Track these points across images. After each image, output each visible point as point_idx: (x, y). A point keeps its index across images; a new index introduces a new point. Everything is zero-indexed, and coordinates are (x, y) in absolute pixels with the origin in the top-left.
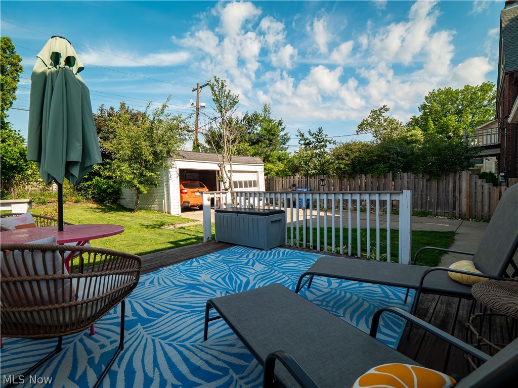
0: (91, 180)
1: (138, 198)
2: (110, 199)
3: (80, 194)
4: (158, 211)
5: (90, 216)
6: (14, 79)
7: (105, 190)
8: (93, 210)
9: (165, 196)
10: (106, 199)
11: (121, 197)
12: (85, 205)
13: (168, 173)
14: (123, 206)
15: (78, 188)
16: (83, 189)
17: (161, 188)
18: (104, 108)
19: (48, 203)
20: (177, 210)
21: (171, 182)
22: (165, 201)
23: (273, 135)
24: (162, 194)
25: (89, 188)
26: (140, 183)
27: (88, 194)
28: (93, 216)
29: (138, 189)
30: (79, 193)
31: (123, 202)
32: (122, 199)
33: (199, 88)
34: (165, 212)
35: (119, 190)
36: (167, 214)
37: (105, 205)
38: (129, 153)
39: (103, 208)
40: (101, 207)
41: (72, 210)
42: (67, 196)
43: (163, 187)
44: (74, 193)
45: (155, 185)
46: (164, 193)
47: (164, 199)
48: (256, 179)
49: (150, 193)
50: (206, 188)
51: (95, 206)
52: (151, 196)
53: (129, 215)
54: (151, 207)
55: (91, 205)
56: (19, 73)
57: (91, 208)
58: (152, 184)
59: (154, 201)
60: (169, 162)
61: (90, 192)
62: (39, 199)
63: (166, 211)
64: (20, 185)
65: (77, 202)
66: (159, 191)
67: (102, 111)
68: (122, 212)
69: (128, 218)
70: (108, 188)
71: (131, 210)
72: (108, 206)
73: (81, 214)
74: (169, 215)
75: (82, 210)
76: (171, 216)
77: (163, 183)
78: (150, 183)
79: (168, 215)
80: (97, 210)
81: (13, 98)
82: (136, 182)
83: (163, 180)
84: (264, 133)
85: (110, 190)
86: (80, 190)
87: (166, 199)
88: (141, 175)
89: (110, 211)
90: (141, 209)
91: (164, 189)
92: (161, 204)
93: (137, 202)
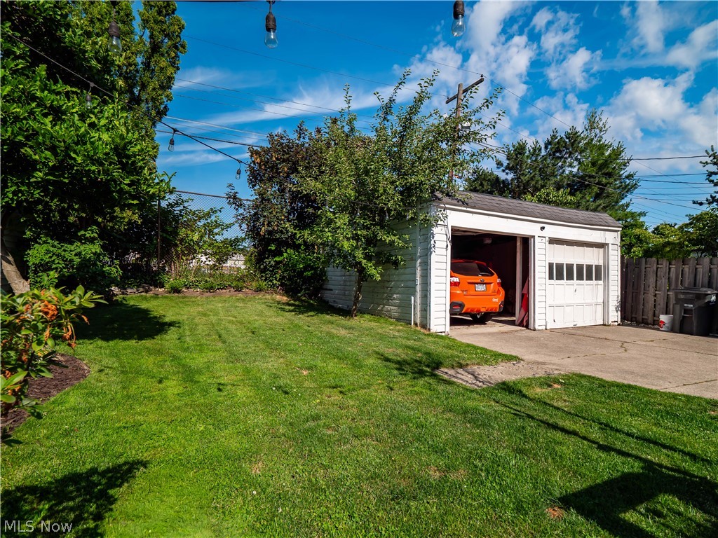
0: (281, 254)
1: (359, 289)
2: (309, 289)
3: (264, 278)
4: (398, 320)
5: (274, 319)
6: (173, 64)
7: (300, 274)
8: (281, 307)
9: (418, 288)
10: (302, 289)
11: (325, 287)
12: (269, 297)
13: (428, 236)
14: (328, 302)
15: (262, 267)
16: (268, 270)
17: (408, 271)
18: (304, 127)
19: (218, 289)
20: (442, 322)
21: (434, 257)
22: (417, 300)
23: (609, 175)
24: (410, 284)
25: (278, 268)
26: (368, 257)
27: (276, 279)
28: (279, 320)
29: (362, 270)
30: (262, 276)
31: (327, 296)
32: (327, 289)
33: (461, 92)
34: (416, 324)
35: (323, 273)
36: (419, 328)
37: (298, 299)
38: (353, 193)
39: (297, 303)
40: (292, 302)
41: (249, 305)
42: (246, 279)
43: (415, 267)
44: (255, 276)
45: (396, 263)
46: (415, 280)
47: (414, 294)
48: (601, 263)
49: (385, 282)
50: (495, 275)
51: (285, 299)
52: (384, 287)
53: (343, 322)
54: (382, 310)
55: (278, 297)
56: (179, 54)
57: (279, 303)
58: (388, 261)
59: (390, 298)
60: (434, 212)
61: (278, 276)
62: (206, 282)
63: (418, 321)
64: (182, 259)
65: (259, 290)
66: (403, 277)
67: (300, 134)
68: (328, 314)
69: (343, 332)
70: (306, 269)
71: (346, 313)
72: (303, 301)
73: (261, 314)
74: (426, 332)
75: (263, 306)
76: (430, 335)
77: (414, 260)
78: (385, 257)
79: (422, 330)
80: (287, 307)
81: (167, 96)
82: (359, 254)
83: (416, 254)
84: (592, 171)
85: (308, 274)
86: (263, 271)
87: (419, 295)
88: (372, 241)
89: (306, 312)
90: (362, 312)
91: (415, 274)
92: (406, 306)
93: (357, 298)
